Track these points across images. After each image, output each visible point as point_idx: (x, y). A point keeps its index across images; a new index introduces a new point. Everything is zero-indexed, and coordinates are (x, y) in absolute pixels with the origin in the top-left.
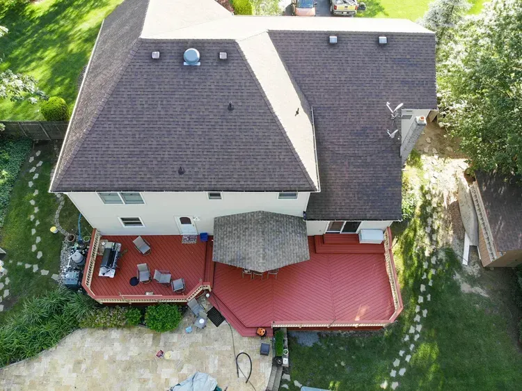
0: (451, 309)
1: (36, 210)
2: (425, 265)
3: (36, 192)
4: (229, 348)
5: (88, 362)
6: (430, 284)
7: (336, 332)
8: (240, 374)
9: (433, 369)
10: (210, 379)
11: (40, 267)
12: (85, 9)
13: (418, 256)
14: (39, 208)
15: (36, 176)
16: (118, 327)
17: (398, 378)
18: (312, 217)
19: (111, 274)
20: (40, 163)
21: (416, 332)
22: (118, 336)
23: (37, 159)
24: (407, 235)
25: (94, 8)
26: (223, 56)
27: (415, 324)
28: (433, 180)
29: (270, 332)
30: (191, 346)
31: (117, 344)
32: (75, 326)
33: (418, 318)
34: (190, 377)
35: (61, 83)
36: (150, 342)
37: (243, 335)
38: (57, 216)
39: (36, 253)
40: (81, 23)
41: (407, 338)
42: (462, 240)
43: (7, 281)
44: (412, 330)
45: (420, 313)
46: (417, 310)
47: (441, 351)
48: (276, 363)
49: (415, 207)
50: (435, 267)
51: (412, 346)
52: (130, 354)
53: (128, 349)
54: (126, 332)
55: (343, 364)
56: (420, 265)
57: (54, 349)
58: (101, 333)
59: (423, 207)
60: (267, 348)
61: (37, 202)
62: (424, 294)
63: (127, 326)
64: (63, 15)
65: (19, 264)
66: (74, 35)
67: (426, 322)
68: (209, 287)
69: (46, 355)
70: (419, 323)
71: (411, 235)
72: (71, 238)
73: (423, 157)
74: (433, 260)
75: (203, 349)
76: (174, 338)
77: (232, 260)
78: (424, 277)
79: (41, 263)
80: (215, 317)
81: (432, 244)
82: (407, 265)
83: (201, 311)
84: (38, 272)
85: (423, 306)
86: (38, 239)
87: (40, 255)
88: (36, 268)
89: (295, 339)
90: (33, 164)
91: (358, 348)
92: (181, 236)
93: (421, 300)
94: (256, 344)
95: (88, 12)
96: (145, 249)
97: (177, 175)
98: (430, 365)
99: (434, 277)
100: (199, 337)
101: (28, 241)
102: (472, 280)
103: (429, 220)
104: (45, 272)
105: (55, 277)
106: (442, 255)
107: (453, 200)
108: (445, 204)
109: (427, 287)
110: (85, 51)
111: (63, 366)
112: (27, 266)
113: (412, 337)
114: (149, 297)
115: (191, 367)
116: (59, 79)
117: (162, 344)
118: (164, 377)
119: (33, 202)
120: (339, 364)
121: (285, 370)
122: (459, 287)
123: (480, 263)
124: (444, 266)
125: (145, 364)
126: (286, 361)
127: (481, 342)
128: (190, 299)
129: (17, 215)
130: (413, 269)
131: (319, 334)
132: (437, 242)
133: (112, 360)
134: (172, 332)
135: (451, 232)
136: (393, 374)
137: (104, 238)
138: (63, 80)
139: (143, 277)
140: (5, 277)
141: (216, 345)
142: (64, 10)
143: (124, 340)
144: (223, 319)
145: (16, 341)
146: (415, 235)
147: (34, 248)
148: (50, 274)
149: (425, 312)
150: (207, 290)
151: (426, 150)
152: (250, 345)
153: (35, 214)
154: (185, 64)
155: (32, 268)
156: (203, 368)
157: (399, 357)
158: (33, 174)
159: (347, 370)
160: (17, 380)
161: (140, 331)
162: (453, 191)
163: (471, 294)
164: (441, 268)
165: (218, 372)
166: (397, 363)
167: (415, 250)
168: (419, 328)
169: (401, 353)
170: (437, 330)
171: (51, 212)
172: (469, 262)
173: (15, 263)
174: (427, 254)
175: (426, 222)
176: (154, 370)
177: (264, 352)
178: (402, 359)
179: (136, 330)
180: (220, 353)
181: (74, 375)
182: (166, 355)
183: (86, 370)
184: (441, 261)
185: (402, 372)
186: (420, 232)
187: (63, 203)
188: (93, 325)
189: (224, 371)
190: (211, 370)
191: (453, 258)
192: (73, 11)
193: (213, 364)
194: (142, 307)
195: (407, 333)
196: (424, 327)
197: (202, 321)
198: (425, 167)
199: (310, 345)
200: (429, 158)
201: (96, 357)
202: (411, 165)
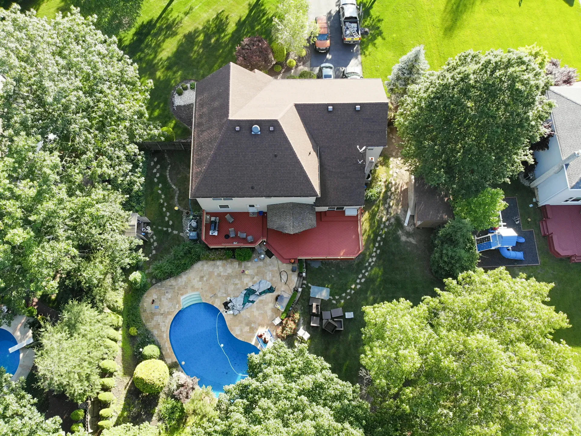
0: (393, 250)
1: (163, 196)
2: (382, 226)
3: (160, 186)
4: (277, 268)
5: (207, 276)
6: (383, 236)
7: (330, 261)
8: (282, 281)
9: (379, 280)
10: (268, 283)
11: (173, 230)
12: (161, 38)
13: (378, 221)
14: (164, 195)
15: (158, 175)
16: (220, 259)
17: (360, 283)
18: (318, 205)
19: (216, 234)
20: (158, 167)
21: (372, 261)
22: (221, 264)
23: (156, 163)
24: (374, 209)
25: (167, 37)
26: (271, 129)
27: (372, 257)
28: (395, 175)
29: (297, 262)
30: (258, 268)
31: (220, 268)
32: (199, 259)
33: (374, 254)
34: (258, 282)
35: (158, 106)
36: (237, 266)
37: (283, 263)
38: (176, 200)
39: (168, 222)
40: (161, 51)
41: (367, 264)
42: (406, 212)
43: (155, 237)
44: (370, 260)
45: (376, 252)
46: (375, 250)
47: (384, 271)
48: (300, 275)
49: (380, 192)
50: (387, 227)
51: (369, 268)
52: (228, 272)
53: (226, 269)
54: (224, 262)
55: (333, 276)
56: (379, 226)
57: (188, 271)
58: (211, 263)
59: (386, 192)
60: (295, 268)
61: (162, 192)
62: (379, 242)
63: (226, 259)
64: (145, 43)
65: (160, 228)
66: (158, 63)
67: (378, 257)
68: (265, 240)
69: (185, 274)
70: (374, 257)
71: (376, 209)
72: (187, 213)
73: (391, 159)
74: (387, 224)
75: (263, 269)
76: (249, 264)
77: (277, 228)
78: (381, 232)
79: (173, 227)
80: (269, 254)
81: (387, 214)
82: (371, 226)
83: (262, 251)
84: (172, 232)
85: (378, 248)
86: (168, 214)
87: (171, 223)
88: (170, 230)
89: (309, 264)
90: (155, 167)
91: (342, 269)
92: (248, 213)
93: (377, 245)
94: (290, 267)
95: (164, 41)
96: (231, 220)
97: (251, 190)
98: (378, 277)
99: (385, 233)
100: (261, 263)
101: (163, 215)
102: (408, 234)
103: (388, 200)
104: (175, 232)
105: (181, 234)
106: (392, 220)
107: (405, 187)
108: (399, 190)
109: (382, 238)
110: (169, 78)
111: (194, 279)
112: (165, 229)
113: (370, 263)
114: (235, 245)
115: (258, 277)
116: (156, 103)
117: (243, 267)
118: (245, 282)
119: (160, 192)
120: (331, 276)
121: (304, 279)
122: (400, 238)
123: (415, 225)
124: (393, 226)
125: (236, 277)
126: (304, 274)
127: (408, 267)
128: (256, 246)
129: (152, 200)
130: (374, 228)
131: (322, 262)
132: (391, 214)
133: (219, 275)
134: (248, 261)
135: (400, 207)
136: (358, 281)
137: (207, 213)
138: (159, 104)
139: (232, 235)
140: (153, 235)
141: (270, 268)
142: (145, 38)
143: (224, 266)
144: (273, 255)
145: (170, 268)
146: (378, 209)
147: (167, 219)
148: (179, 233)
149: (378, 251)
150: (264, 241)
151: (394, 154)
152: (286, 267)
153: (163, 199)
154: (253, 133)
155: (167, 230)
156: (264, 277)
157: (362, 273)
158: (156, 173)
159: (335, 279)
160: (171, 287)
161: (232, 261)
162: (406, 181)
163: (406, 242)
164: (391, 227)
165: (272, 280)
166: (360, 276)
167: (377, 218)
168: (374, 259)
169: (363, 271)
170: (384, 261)
171: (172, 198)
172: (408, 224)
173: (157, 227)
174: (384, 219)
175: (386, 202)
176: (240, 279)
177: (293, 271)
178: (364, 274)
179: (229, 261)
180: (272, 271)
181: (201, 283)
182: (246, 272)
183: (207, 280)
184: (391, 224)
185: (363, 280)
186: (382, 208)
187: (178, 192)
188: (208, 259)
189: (274, 279)
190: (268, 279)
191: (399, 222)
192: (152, 40)
193: (269, 276)
194: (233, 250)
195: (367, 261)
196: (377, 259)
197: (263, 256)
198: (391, 166)
199: (317, 267)
200: (395, 160)
201: (211, 274)
202: (382, 166)
